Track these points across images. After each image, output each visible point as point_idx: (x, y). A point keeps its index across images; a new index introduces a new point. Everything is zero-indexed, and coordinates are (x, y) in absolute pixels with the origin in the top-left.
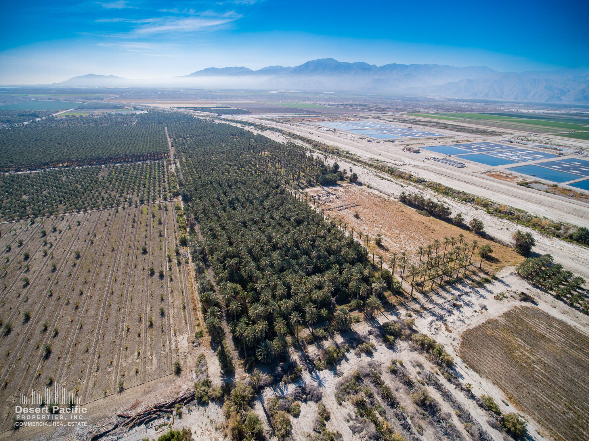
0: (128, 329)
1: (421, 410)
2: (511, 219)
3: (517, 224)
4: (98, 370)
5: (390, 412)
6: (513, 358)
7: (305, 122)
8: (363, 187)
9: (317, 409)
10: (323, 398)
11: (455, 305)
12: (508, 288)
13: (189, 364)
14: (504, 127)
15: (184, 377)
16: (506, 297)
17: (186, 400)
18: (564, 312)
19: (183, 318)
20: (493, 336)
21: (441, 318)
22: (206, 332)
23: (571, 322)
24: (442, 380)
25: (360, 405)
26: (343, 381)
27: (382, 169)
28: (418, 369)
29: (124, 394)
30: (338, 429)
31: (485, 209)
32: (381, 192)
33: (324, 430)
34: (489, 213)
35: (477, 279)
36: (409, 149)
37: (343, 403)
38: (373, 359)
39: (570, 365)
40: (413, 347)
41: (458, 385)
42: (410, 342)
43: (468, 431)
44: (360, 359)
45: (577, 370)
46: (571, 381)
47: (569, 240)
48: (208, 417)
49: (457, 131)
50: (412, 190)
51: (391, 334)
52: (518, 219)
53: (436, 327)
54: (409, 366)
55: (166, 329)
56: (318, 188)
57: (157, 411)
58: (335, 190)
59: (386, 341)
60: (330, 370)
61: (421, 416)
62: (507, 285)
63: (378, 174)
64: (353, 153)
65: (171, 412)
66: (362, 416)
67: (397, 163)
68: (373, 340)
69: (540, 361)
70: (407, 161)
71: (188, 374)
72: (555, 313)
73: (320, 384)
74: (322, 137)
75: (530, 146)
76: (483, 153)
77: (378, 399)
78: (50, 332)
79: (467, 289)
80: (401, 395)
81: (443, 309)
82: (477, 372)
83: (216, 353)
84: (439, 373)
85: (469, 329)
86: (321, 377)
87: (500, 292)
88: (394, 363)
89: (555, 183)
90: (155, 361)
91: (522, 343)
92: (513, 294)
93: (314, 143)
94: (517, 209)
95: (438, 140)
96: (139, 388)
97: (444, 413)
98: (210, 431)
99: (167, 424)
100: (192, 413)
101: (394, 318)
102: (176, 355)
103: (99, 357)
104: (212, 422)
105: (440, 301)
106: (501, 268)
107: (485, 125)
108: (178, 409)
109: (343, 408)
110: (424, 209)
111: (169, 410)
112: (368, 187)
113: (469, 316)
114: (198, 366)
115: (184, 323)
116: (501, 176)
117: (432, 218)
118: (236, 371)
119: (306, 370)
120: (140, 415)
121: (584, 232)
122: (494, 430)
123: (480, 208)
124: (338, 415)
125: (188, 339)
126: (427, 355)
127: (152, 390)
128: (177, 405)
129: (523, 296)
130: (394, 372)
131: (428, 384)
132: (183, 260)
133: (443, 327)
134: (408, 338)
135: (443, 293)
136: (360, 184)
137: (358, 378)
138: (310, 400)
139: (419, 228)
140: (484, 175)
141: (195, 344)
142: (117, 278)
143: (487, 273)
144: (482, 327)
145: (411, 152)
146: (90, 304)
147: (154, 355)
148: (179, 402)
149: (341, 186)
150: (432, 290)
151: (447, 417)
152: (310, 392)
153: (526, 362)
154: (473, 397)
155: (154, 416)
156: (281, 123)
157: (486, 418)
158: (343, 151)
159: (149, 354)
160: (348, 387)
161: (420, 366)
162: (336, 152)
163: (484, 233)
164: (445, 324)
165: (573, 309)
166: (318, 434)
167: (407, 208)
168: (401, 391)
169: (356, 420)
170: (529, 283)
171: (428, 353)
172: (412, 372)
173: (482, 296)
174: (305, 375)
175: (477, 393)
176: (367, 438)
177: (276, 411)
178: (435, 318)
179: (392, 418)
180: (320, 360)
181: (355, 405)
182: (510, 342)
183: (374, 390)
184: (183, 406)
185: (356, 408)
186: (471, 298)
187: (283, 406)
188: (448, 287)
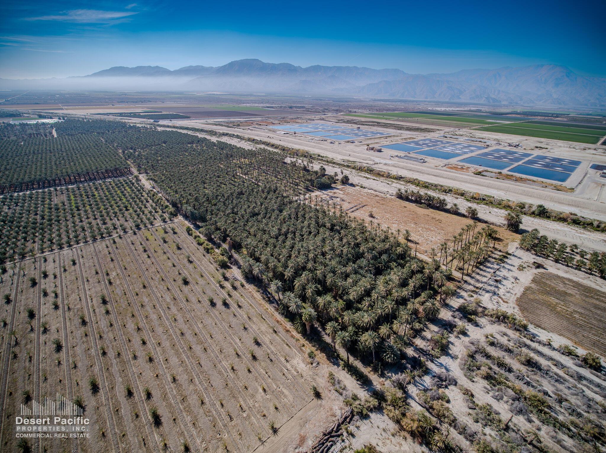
0: (233, 368)
1: (530, 369)
2: (487, 204)
3: (492, 207)
4: (231, 418)
5: (511, 376)
6: (558, 313)
7: (257, 126)
8: (357, 188)
9: (459, 391)
10: (458, 381)
11: (496, 281)
12: (522, 261)
13: (323, 385)
14: (432, 124)
15: (327, 398)
16: (525, 268)
17: (348, 419)
18: (567, 272)
19: (282, 342)
20: (536, 299)
21: (494, 293)
22: (317, 350)
23: (575, 279)
24: (528, 342)
25: (488, 377)
26: (463, 362)
27: (360, 169)
28: (506, 338)
29: (281, 433)
30: (486, 401)
31: (463, 198)
32: (375, 191)
33: (477, 406)
34: (467, 200)
35: (497, 257)
36: (372, 149)
37: (473, 379)
38: (471, 338)
39: (592, 309)
40: (492, 321)
41: (540, 342)
42: (486, 317)
43: (568, 375)
44: (461, 341)
45: (599, 312)
46: (600, 321)
47: (533, 215)
48: (378, 427)
49: (398, 130)
50: (403, 187)
51: (471, 314)
52: (492, 203)
53: (496, 301)
54: (498, 337)
55: (272, 357)
56: (317, 193)
57: (328, 438)
58: (335, 193)
59: (470, 321)
60: (446, 356)
61: (533, 373)
62: (519, 258)
63: (360, 174)
64: (325, 155)
65: (342, 434)
66: (495, 386)
67: (369, 162)
68: (460, 323)
69: (576, 311)
70: (377, 160)
71: (330, 395)
72: (561, 274)
73: (447, 370)
74: (284, 141)
75: (462, 140)
76: (432, 148)
77: (495, 368)
78: (140, 395)
79: (496, 266)
80: (509, 360)
81: (491, 285)
82: (544, 329)
83: (340, 368)
84: (522, 337)
85: (518, 298)
86: (444, 364)
87: (519, 265)
88: (487, 337)
89: (499, 171)
90: (286, 392)
91: (557, 301)
92: (528, 264)
93: (280, 147)
94: (486, 195)
95: (389, 139)
96: (292, 423)
97: (545, 366)
98: (388, 439)
99: (346, 447)
100: (361, 428)
101: (461, 301)
102: (303, 380)
103: (222, 405)
104: (384, 430)
105: (485, 280)
106: (507, 244)
107: (417, 122)
108: (346, 429)
109: (477, 384)
110: (421, 203)
111: (339, 433)
112: (362, 187)
113: (511, 288)
114: (333, 384)
115: (287, 347)
116: (457, 168)
117: (431, 210)
118: (371, 378)
119: (427, 361)
120: (315, 448)
121: (542, 208)
122: (581, 368)
123: (459, 197)
124: (477, 390)
125: (303, 361)
126: (506, 325)
127: (307, 420)
128: (343, 427)
129: (536, 265)
130: (492, 344)
131: (521, 347)
132: (237, 284)
133: (500, 300)
134: (484, 315)
135: (481, 272)
136: (352, 185)
137: (472, 356)
138: (449, 385)
139: (428, 220)
140: (444, 168)
141: (314, 365)
142: (176, 317)
143: (500, 251)
144: (524, 294)
145: (374, 151)
146: (164, 351)
147: (281, 386)
148: (343, 423)
149: (338, 189)
150: (473, 272)
151: (548, 368)
152: (446, 378)
153: (567, 314)
154: (554, 349)
155: (329, 444)
156: (231, 127)
157: (571, 362)
158: (314, 154)
159: (275, 387)
160: (470, 365)
161: (505, 334)
162: (306, 155)
163: (478, 218)
164: (500, 297)
165: (570, 268)
166: (475, 411)
167: (407, 203)
168: (506, 357)
169: (493, 390)
170: (532, 254)
171: (505, 323)
172: (504, 340)
173: (509, 270)
174: (430, 365)
175: (556, 345)
176: (511, 401)
177: (432, 402)
178: (491, 294)
179: (515, 381)
180: (433, 349)
181: (484, 378)
182: (549, 301)
183: (489, 362)
184: (348, 425)
185: (486, 381)
186: (503, 273)
187: (434, 396)
188: (481, 267)
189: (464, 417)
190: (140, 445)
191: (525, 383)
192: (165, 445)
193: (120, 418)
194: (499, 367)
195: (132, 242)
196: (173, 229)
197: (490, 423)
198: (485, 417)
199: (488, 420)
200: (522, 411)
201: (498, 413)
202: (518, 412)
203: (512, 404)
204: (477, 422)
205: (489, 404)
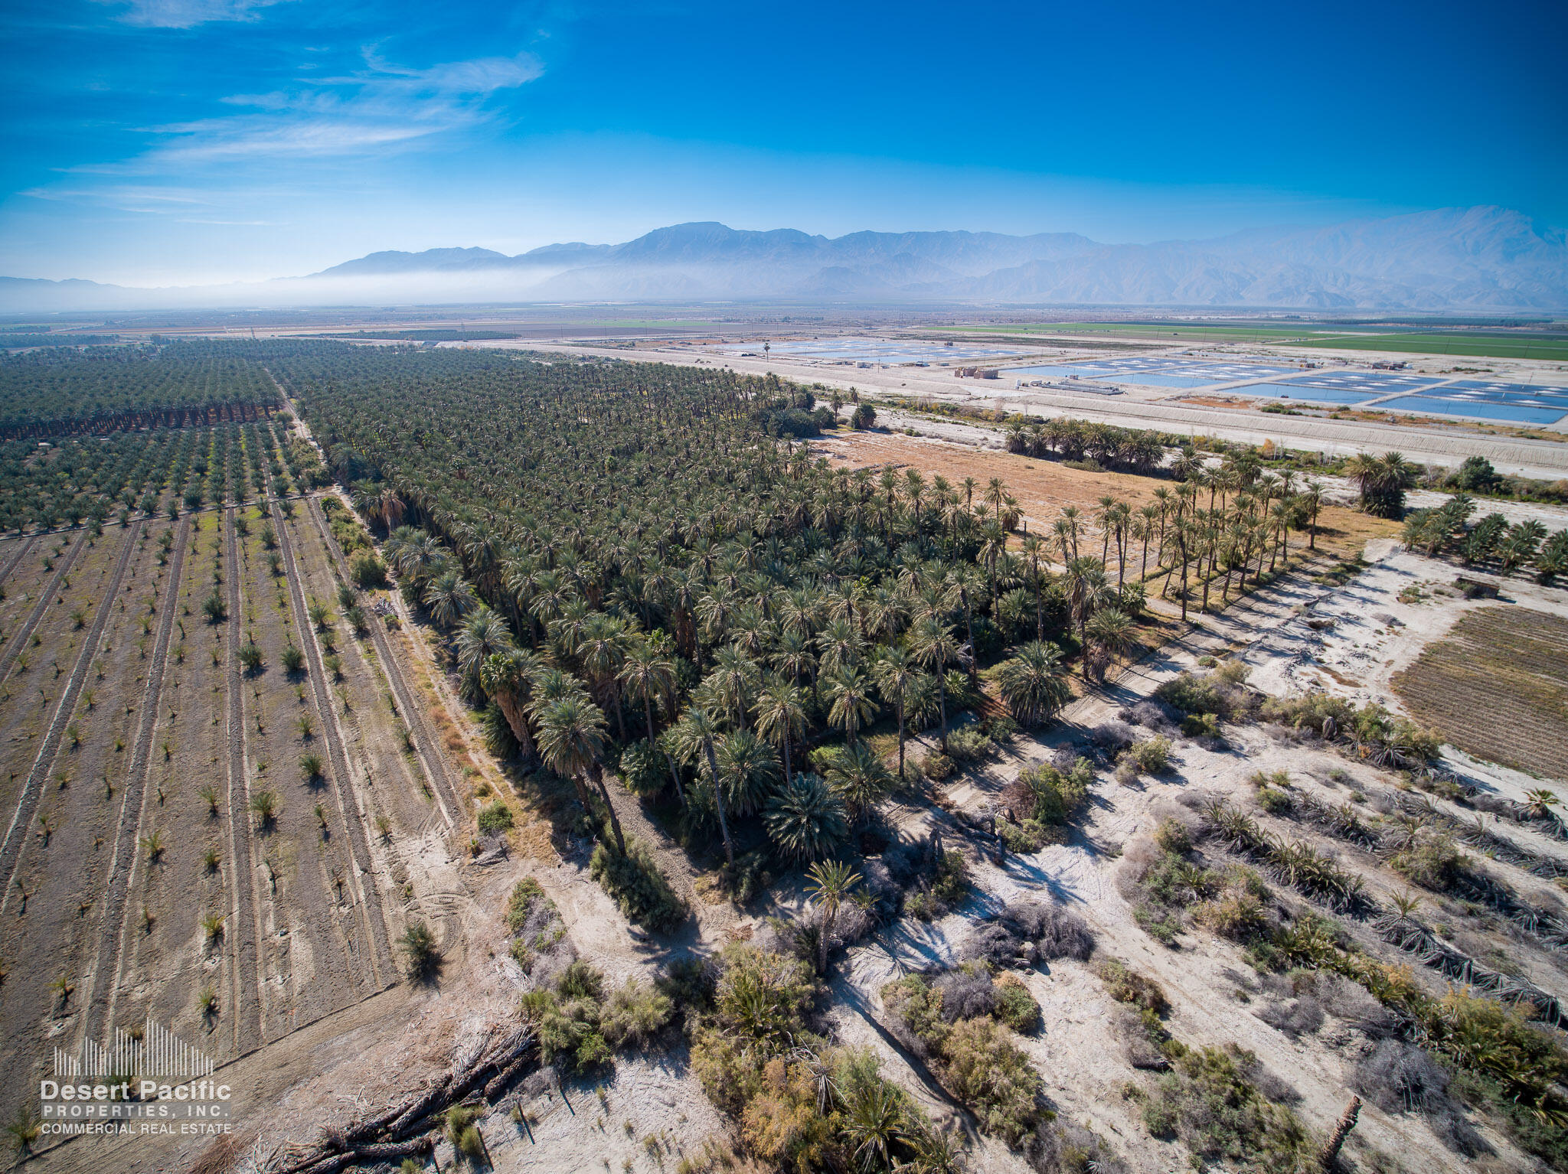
0: (157, 855)
1: (1459, 904)
2: (1296, 466)
3: (1316, 474)
5: (1364, 932)
8: (898, 436)
9: (1099, 983)
10: (1098, 940)
11: (1316, 626)
12: (1415, 579)
13: (472, 935)
16: (1425, 596)
17: (492, 1081)
21: (1304, 658)
22: (527, 809)
25: (1247, 931)
26: (1139, 867)
27: (924, 408)
28: (1347, 789)
30: (1228, 1036)
32: (950, 440)
33: (1180, 1052)
35: (1322, 569)
36: (972, 374)
37: (1179, 939)
38: (1189, 787)
40: (1287, 735)
41: (1498, 810)
42: (1265, 725)
44: (1146, 796)
47: (1454, 490)
48: (630, 1130)
49: (1060, 346)
51: (1199, 711)
52: (1313, 463)
53: (1307, 678)
54: (1310, 786)
55: (339, 827)
58: (824, 445)
59: (1193, 732)
60: (1069, 844)
61: (1474, 921)
62: (1405, 573)
63: (918, 415)
64: (835, 388)
65: (426, 1153)
66: (1280, 969)
67: (956, 396)
68: (1151, 738)
70: (977, 392)
71: (479, 972)
73: (1060, 895)
77: (1292, 898)
79: (1315, 592)
80: (1355, 870)
81: (1295, 638)
82: (1516, 768)
83: (588, 872)
84: (1416, 789)
85: (1399, 673)
86: (1051, 871)
87: (1402, 588)
88: (1261, 786)
92: (1435, 587)
94: (1295, 451)
97: (1532, 896)
100: (539, 1133)
101: (1168, 676)
102: (403, 910)
105: (1269, 623)
106: (1361, 543)
108: (460, 1128)
109: (1194, 959)
110: (1082, 458)
111: (410, 1144)
112: (910, 434)
113: (1373, 645)
114: (519, 927)
115: (419, 798)
116: (1214, 402)
117: (1112, 474)
119: (978, 859)
121: (1483, 466)
123: (1210, 454)
124: (1190, 985)
125: (448, 845)
126: (1346, 749)
127: (304, 1072)
129: (1468, 586)
130: (1281, 808)
132: (379, 624)
133: (1325, 675)
134: (1253, 715)
135: (1260, 606)
136: (885, 431)
137: (1183, 848)
138: (1054, 956)
139: (1096, 492)
140: (1176, 403)
141: (485, 856)
143: (1334, 557)
144: (1424, 662)
145: (976, 377)
147: (296, 927)
148: (460, 1094)
149: (837, 438)
150: (1229, 603)
152: (1042, 924)
159: (270, 927)
160: (1167, 880)
161: (1341, 778)
164: (1327, 670)
166: (1165, 1078)
168: (1344, 858)
169: (1268, 986)
171: (1345, 741)
172: (1335, 799)
174: (988, 877)
176: (1359, 1040)
179: (1384, 951)
180: (1012, 819)
181: (1229, 935)
183: (1261, 873)
185: (1240, 949)
187: (964, 997)
189: (1100, 1109)
191: (1434, 964)
194: (1307, 894)
196: (290, 511)
197: (1236, 1147)
198: (1215, 1109)
199: (1228, 1126)
200: (1418, 1088)
201: (1288, 1098)
202: (1400, 1093)
203: (1367, 1054)
204: (1165, 1132)
205: (1245, 1047)
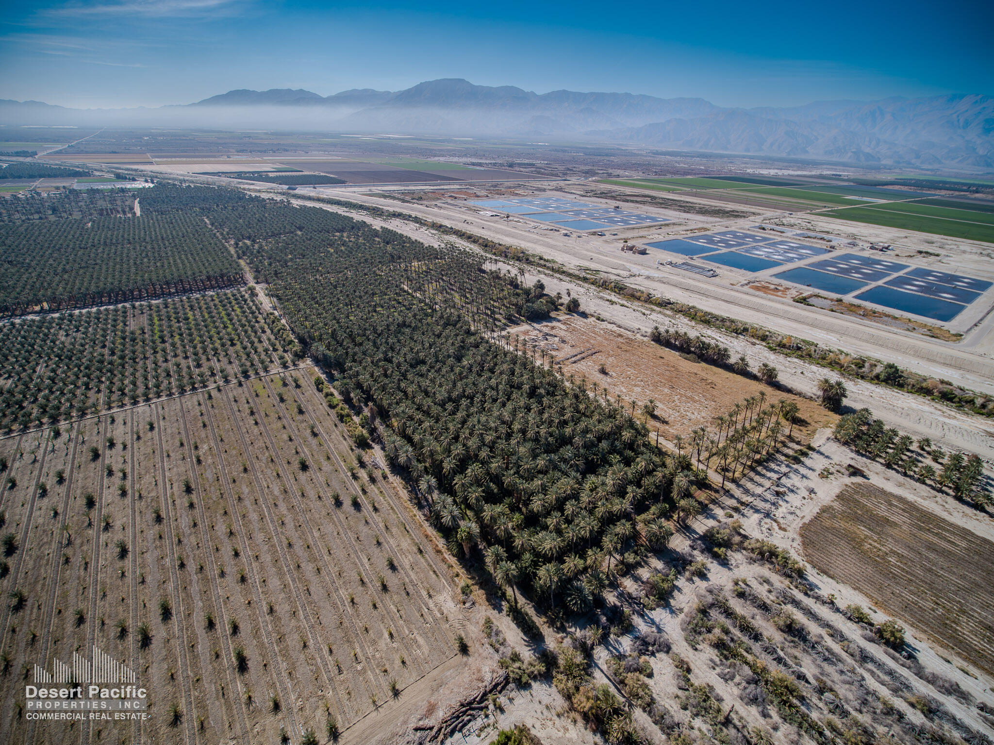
0: (352, 601)
1: (790, 638)
2: (801, 357)
3: (810, 363)
4: (340, 671)
5: (756, 647)
6: (864, 553)
7: (449, 201)
8: (591, 320)
9: (671, 661)
10: (672, 646)
11: (778, 494)
12: (830, 461)
13: (474, 636)
14: (746, 202)
15: (476, 655)
16: (832, 474)
17: (498, 687)
18: (900, 485)
19: (428, 568)
20: (834, 528)
21: (767, 515)
22: (474, 585)
23: (910, 497)
24: (799, 596)
25: (720, 645)
26: (688, 619)
27: (604, 285)
28: (766, 587)
29: (403, 698)
30: (707, 680)
31: (764, 344)
32: (620, 327)
33: (692, 685)
34: (771, 349)
35: (790, 452)
36: (631, 249)
37: (698, 646)
38: (710, 583)
39: (924, 551)
40: (751, 558)
41: (817, 598)
42: (744, 552)
43: (846, 652)
44: (694, 586)
45: (932, 556)
46: (930, 570)
47: (876, 381)
48: (540, 702)
49: (685, 212)
50: (666, 322)
51: (720, 545)
52: (810, 356)
53: (767, 526)
54: (754, 584)
55: (410, 589)
56: (525, 327)
57: (467, 711)
58: (553, 328)
59: (716, 556)
60: (664, 608)
61: (792, 644)
62: (827, 457)
63: (601, 294)
64: (550, 258)
65: (487, 707)
66: (727, 658)
67: (622, 273)
68: (700, 558)
69: (894, 552)
70: (635, 269)
71: (481, 651)
72: (890, 487)
73: (660, 630)
74: (490, 229)
75: (789, 234)
76: (733, 249)
77: (736, 632)
78: (223, 627)
79: (784, 469)
80: (760, 622)
82: (832, 578)
83: (504, 614)
84: (792, 587)
85: (805, 523)
86: (657, 620)
87: (823, 468)
88: (736, 584)
89: (839, 296)
90: (421, 640)
91: (867, 532)
92: (838, 468)
93: (481, 241)
94: (804, 341)
95: (665, 230)
96: (422, 684)
97: (816, 636)
98: (551, 720)
99: (489, 725)
100: (516, 702)
101: (711, 523)
102: (448, 626)
103: (331, 651)
104: (547, 707)
105: (759, 490)
106: (814, 432)
107: (720, 198)
108: (494, 701)
109: (701, 654)
110: (689, 352)
111: (483, 705)
112: (598, 319)
113: (799, 506)
114: (489, 636)
115: (434, 576)
116: (767, 288)
117: (703, 364)
118: (545, 632)
119: (634, 613)
120: (446, 722)
121: (893, 370)
122: (872, 644)
123: (758, 342)
124: (699, 663)
125: (453, 598)
126: (771, 567)
127: (442, 683)
128: (491, 697)
129: (851, 470)
130: (741, 595)
131: (785, 604)
132: (377, 474)
133: (775, 524)
134: (741, 547)
135: (757, 478)
136: (584, 315)
137: (704, 611)
138: (658, 651)
139: (693, 383)
140: (746, 289)
141: (467, 605)
142: (284, 519)
143: (798, 443)
144: (817, 517)
145: (634, 253)
146: (262, 568)
147: (416, 632)
148: (491, 691)
149: (559, 321)
150: (744, 475)
151: (819, 640)
152: (655, 641)
153: (878, 556)
154: (838, 610)
155: (466, 718)
156: (408, 202)
157: (859, 632)
158: (533, 256)
159: (407, 632)
160: (697, 625)
161: (767, 581)
162: (522, 258)
163: (778, 382)
164: (775, 521)
165: (908, 479)
166: (687, 692)
167: (666, 352)
168: (758, 617)
169: (722, 664)
170: (852, 451)
171: (772, 563)
172: (761, 591)
173: (803, 476)
174: (637, 620)
175: (841, 604)
176: (744, 684)
177: (625, 675)
178: (762, 516)
179: (761, 654)
180: (647, 596)
181: (713, 646)
182: (855, 533)
183: (728, 623)
184: (499, 695)
185: (716, 651)
186: (794, 480)
187: (631, 666)
188: (759, 469)
189: (668, 701)
190: (217, 694)
191: (774, 659)
192: (250, 697)
193: (195, 657)
194: (741, 632)
195: (235, 397)
196: (296, 381)
197: (703, 713)
198: (699, 702)
199: (702, 707)
200: (757, 699)
201: (720, 700)
202: (751, 700)
203: (745, 688)
204: (685, 708)
205: (711, 684)
